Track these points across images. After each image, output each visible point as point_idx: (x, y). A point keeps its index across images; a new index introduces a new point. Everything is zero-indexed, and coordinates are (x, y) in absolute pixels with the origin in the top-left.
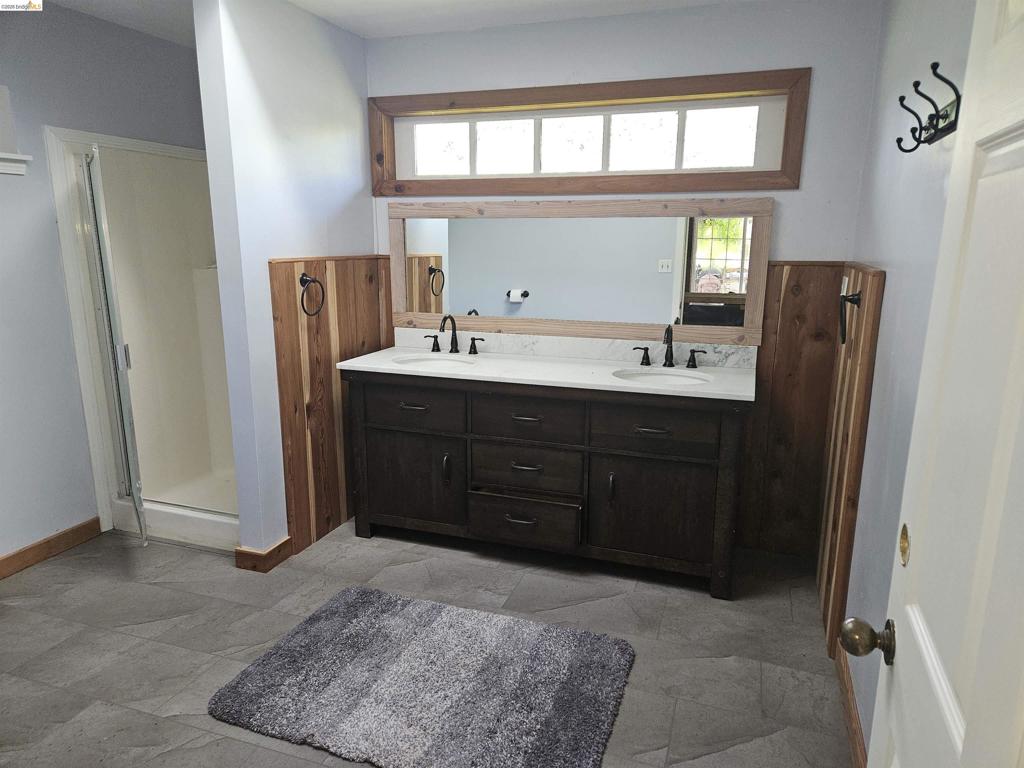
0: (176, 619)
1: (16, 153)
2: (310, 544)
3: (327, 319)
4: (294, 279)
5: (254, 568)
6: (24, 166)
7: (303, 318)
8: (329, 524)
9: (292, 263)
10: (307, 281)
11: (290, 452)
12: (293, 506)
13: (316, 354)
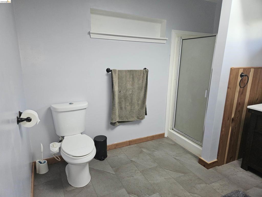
0: (181, 174)
1: (165, 37)
2: (223, 164)
3: (246, 90)
4: (238, 75)
5: (204, 166)
6: (166, 41)
7: (238, 88)
8: (231, 159)
9: (239, 69)
10: (243, 76)
11: (223, 133)
12: (220, 151)
13: (240, 101)
